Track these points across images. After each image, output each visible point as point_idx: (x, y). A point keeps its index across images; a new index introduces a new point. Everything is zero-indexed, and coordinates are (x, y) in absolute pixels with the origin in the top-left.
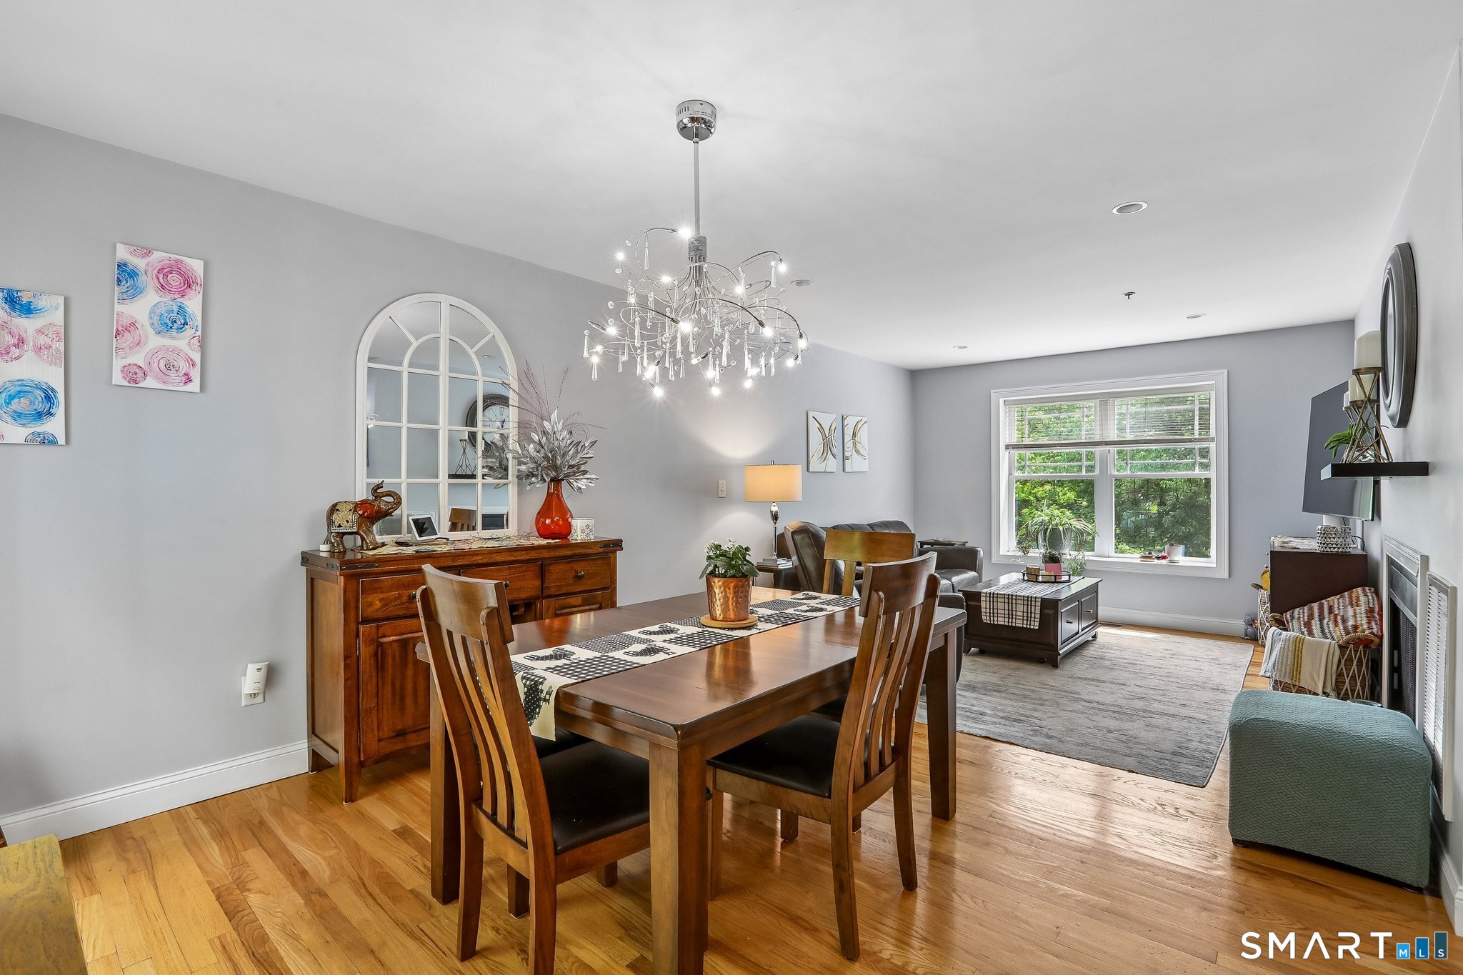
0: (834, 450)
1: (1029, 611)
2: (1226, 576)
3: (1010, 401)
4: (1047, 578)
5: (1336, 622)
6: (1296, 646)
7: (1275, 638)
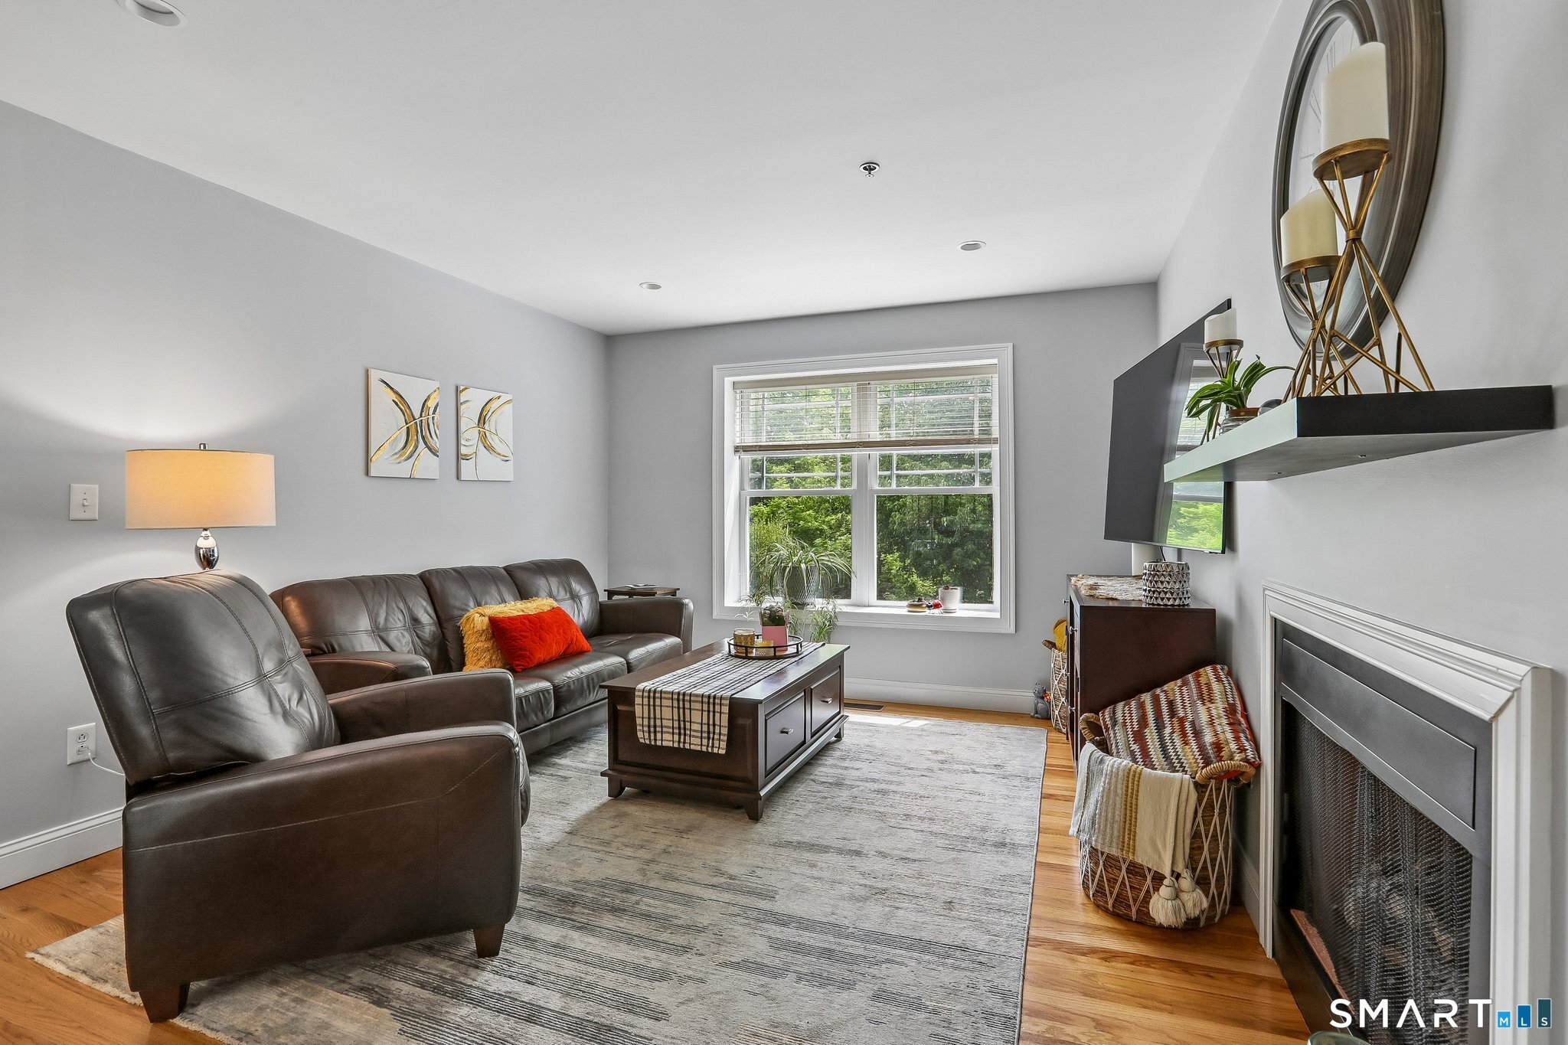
0: (435, 443)
1: (711, 722)
2: (1012, 630)
3: (743, 382)
4: (762, 653)
5: (1184, 734)
6: (1127, 787)
7: (1095, 768)
